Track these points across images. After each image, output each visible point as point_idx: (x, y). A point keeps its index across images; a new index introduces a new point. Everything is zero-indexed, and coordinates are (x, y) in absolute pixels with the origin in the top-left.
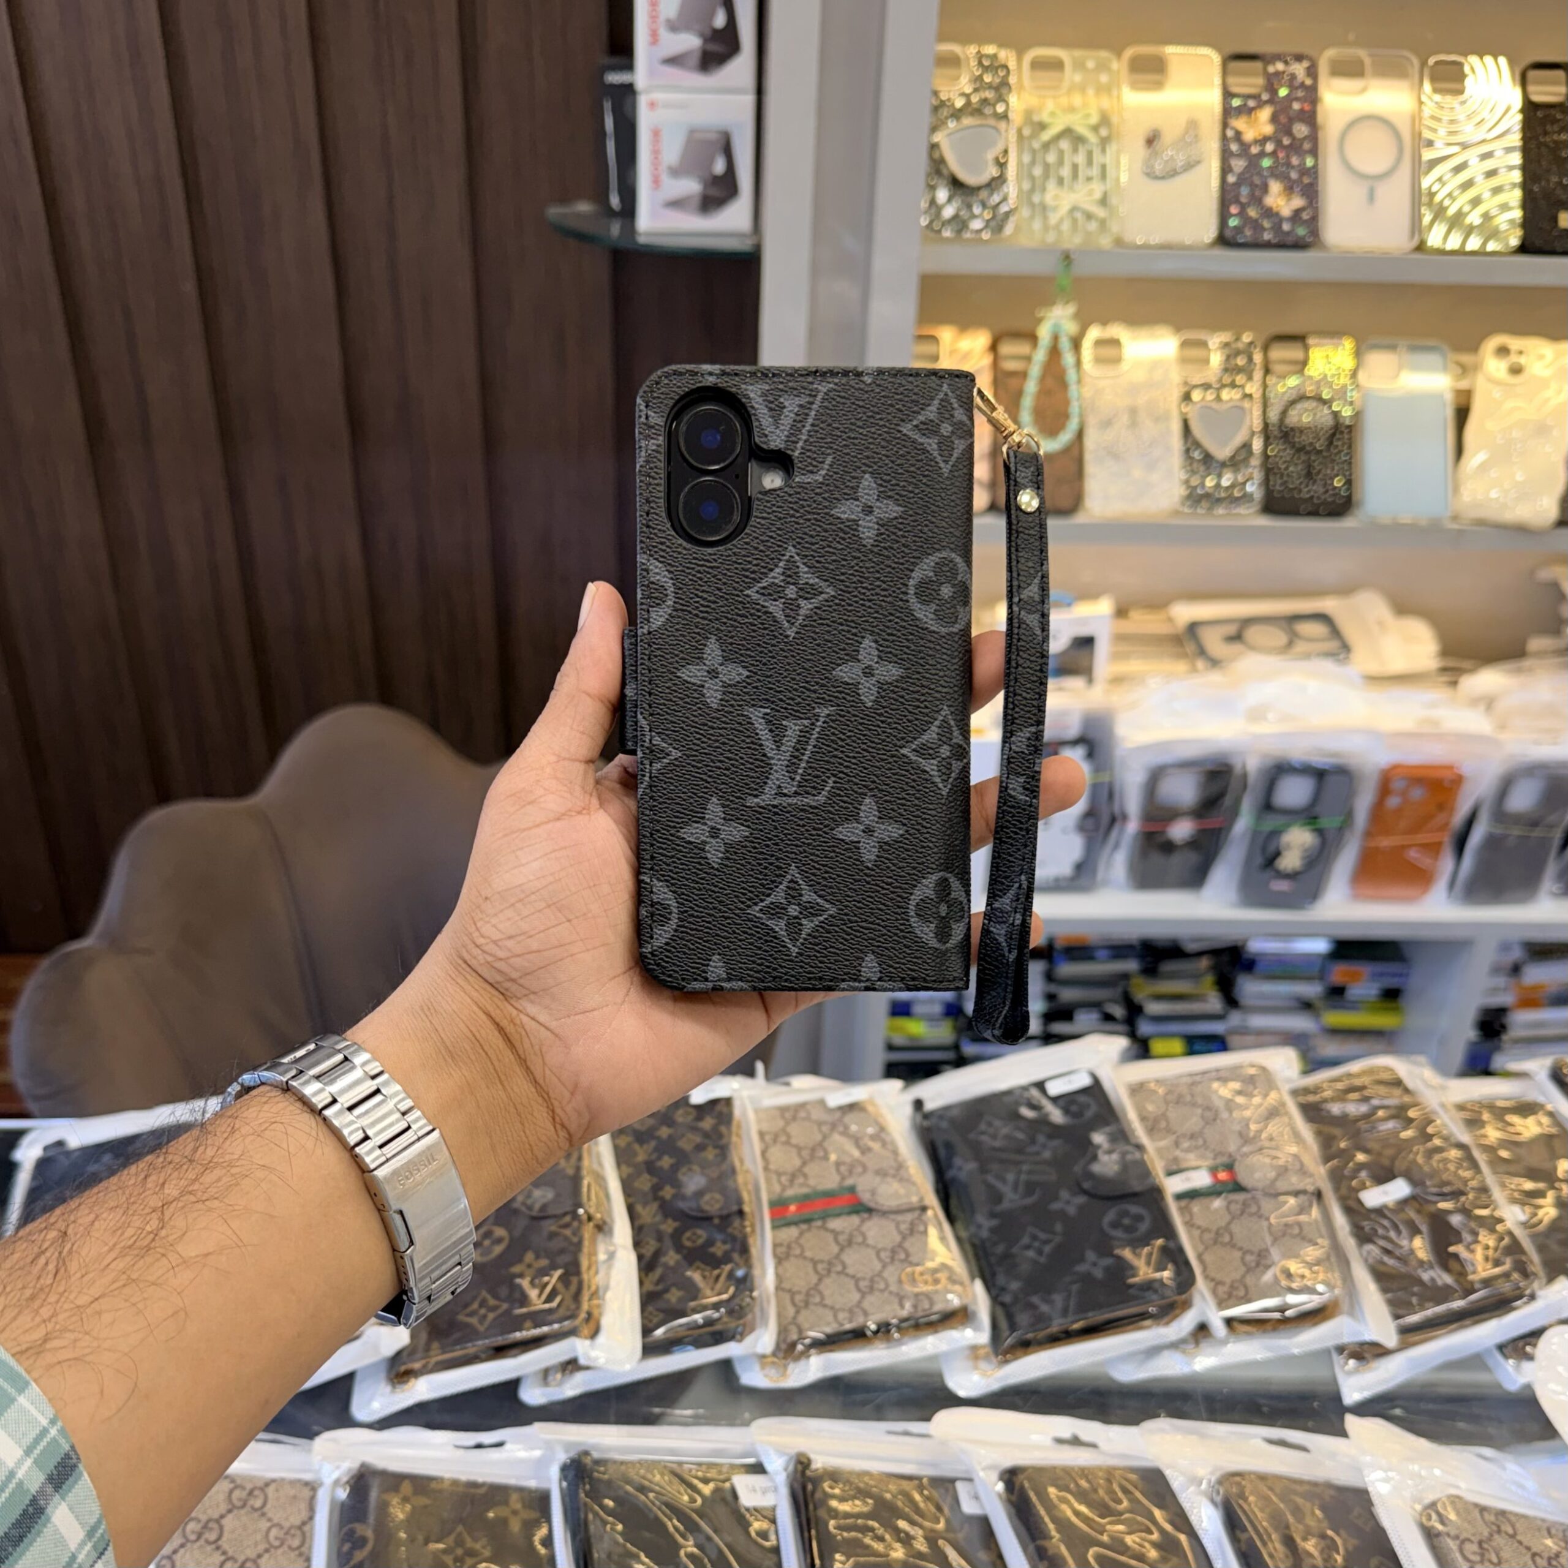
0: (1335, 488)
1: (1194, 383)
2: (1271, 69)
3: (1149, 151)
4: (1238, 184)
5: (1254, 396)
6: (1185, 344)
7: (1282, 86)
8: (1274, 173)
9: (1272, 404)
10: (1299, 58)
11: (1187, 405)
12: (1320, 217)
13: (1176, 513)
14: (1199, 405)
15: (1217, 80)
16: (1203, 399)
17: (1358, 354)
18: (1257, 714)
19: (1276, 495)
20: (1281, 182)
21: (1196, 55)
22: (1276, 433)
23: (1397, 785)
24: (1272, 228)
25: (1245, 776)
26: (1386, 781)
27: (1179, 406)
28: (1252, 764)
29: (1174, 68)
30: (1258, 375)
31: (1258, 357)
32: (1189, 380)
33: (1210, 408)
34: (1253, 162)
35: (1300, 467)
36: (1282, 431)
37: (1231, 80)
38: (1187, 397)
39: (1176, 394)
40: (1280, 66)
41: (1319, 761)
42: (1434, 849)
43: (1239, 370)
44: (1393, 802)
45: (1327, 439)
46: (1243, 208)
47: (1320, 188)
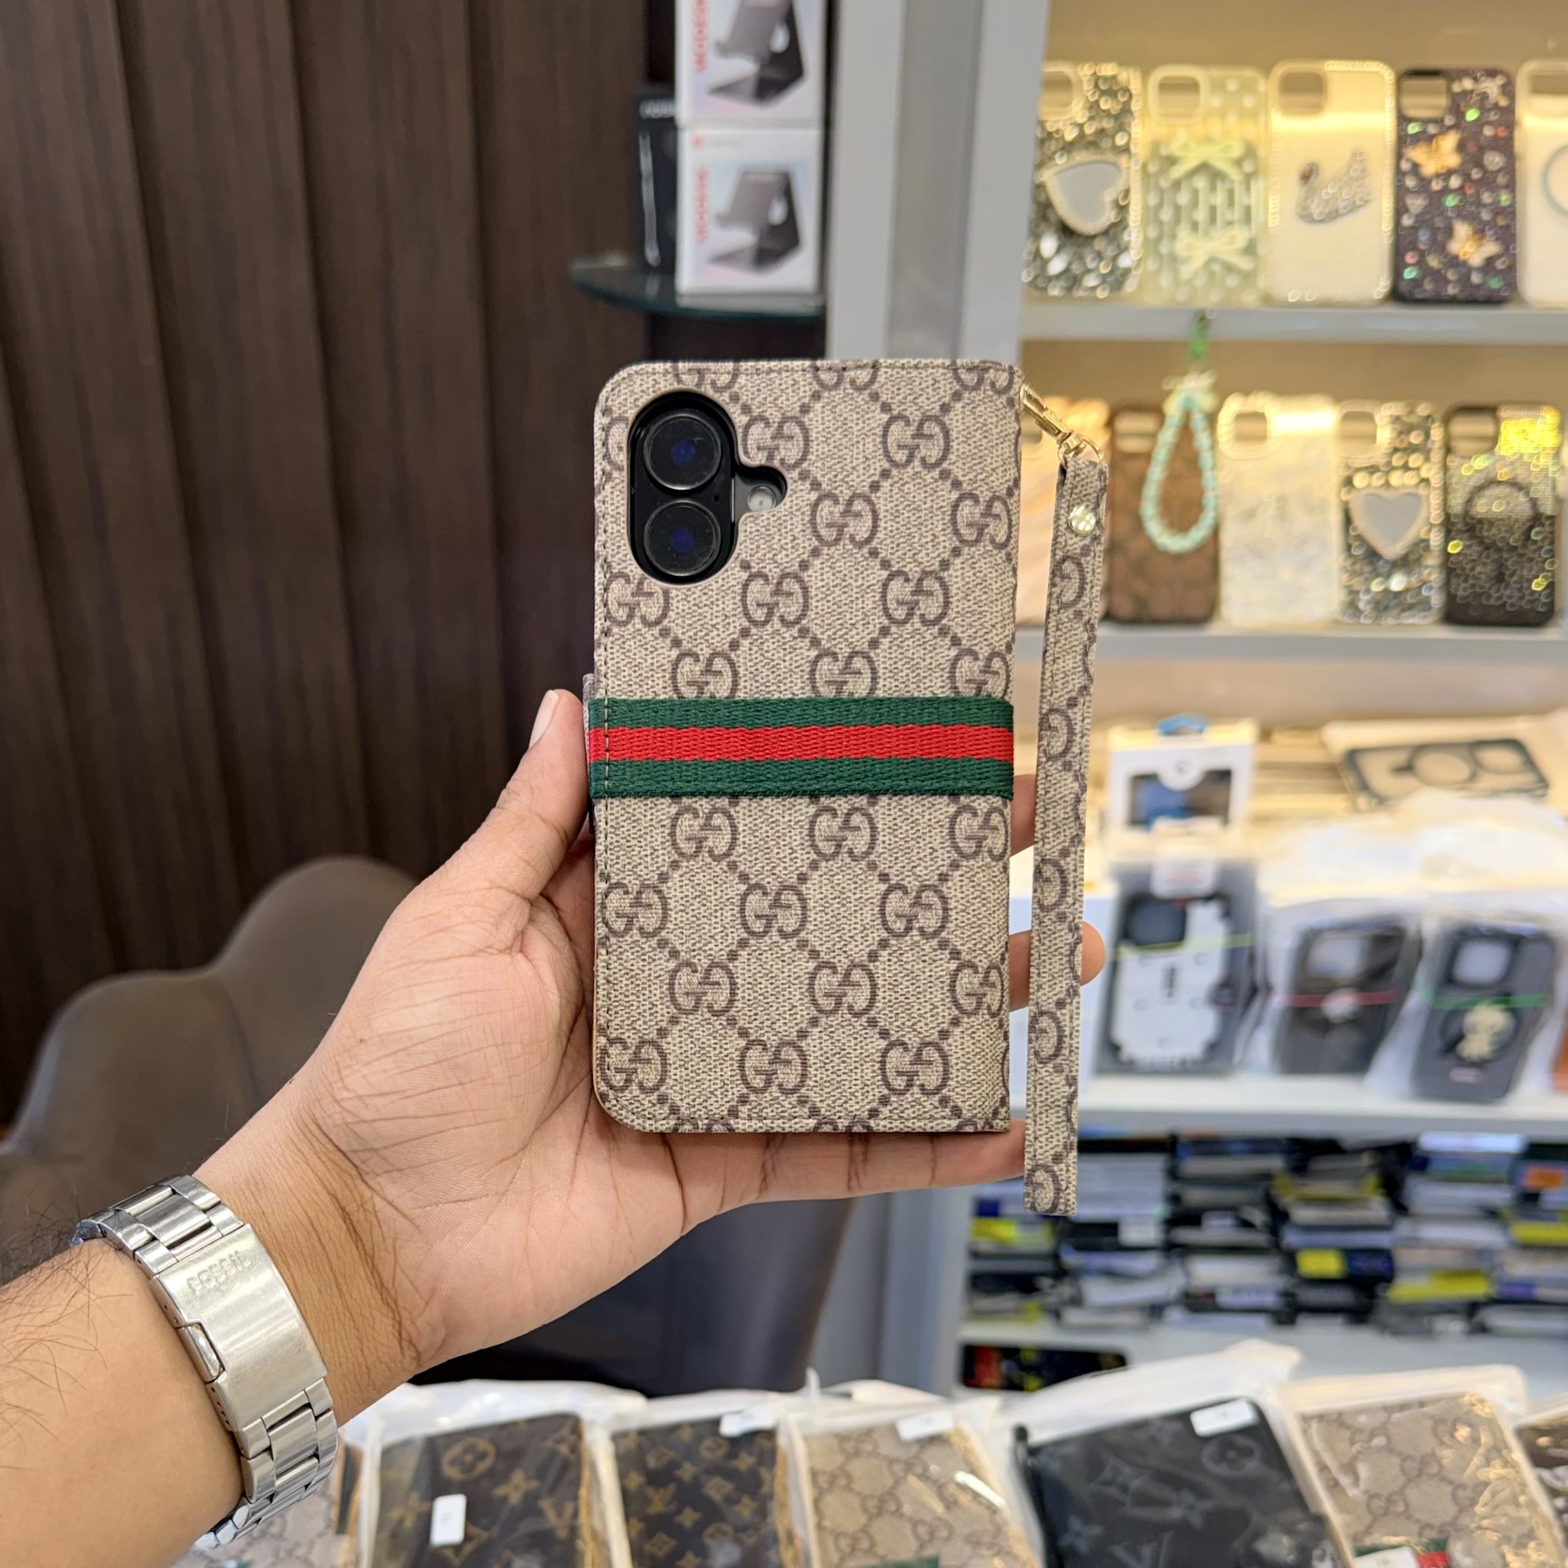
0: (1534, 592)
1: (1357, 465)
2: (1456, 88)
3: (1305, 188)
4: (1414, 229)
5: (1432, 481)
6: (1347, 417)
7: (1470, 107)
8: (1462, 213)
9: (1455, 491)
10: (1492, 73)
11: (1349, 492)
12: (1518, 265)
13: (1335, 623)
14: (1363, 492)
15: (1390, 103)
16: (1369, 485)
18: (1436, 866)
19: (1459, 601)
20: (1471, 224)
21: (1363, 72)
22: (1459, 526)
24: (1458, 281)
27: (1339, 492)
29: (1336, 88)
30: (1437, 455)
31: (1437, 433)
32: (1350, 462)
33: (1378, 496)
34: (1435, 200)
35: (1489, 568)
36: (1466, 524)
37: (1407, 101)
38: (1348, 482)
39: (1334, 478)
40: (1468, 84)
43: (1413, 449)
45: (1522, 533)
46: (1422, 255)
47: (1518, 231)
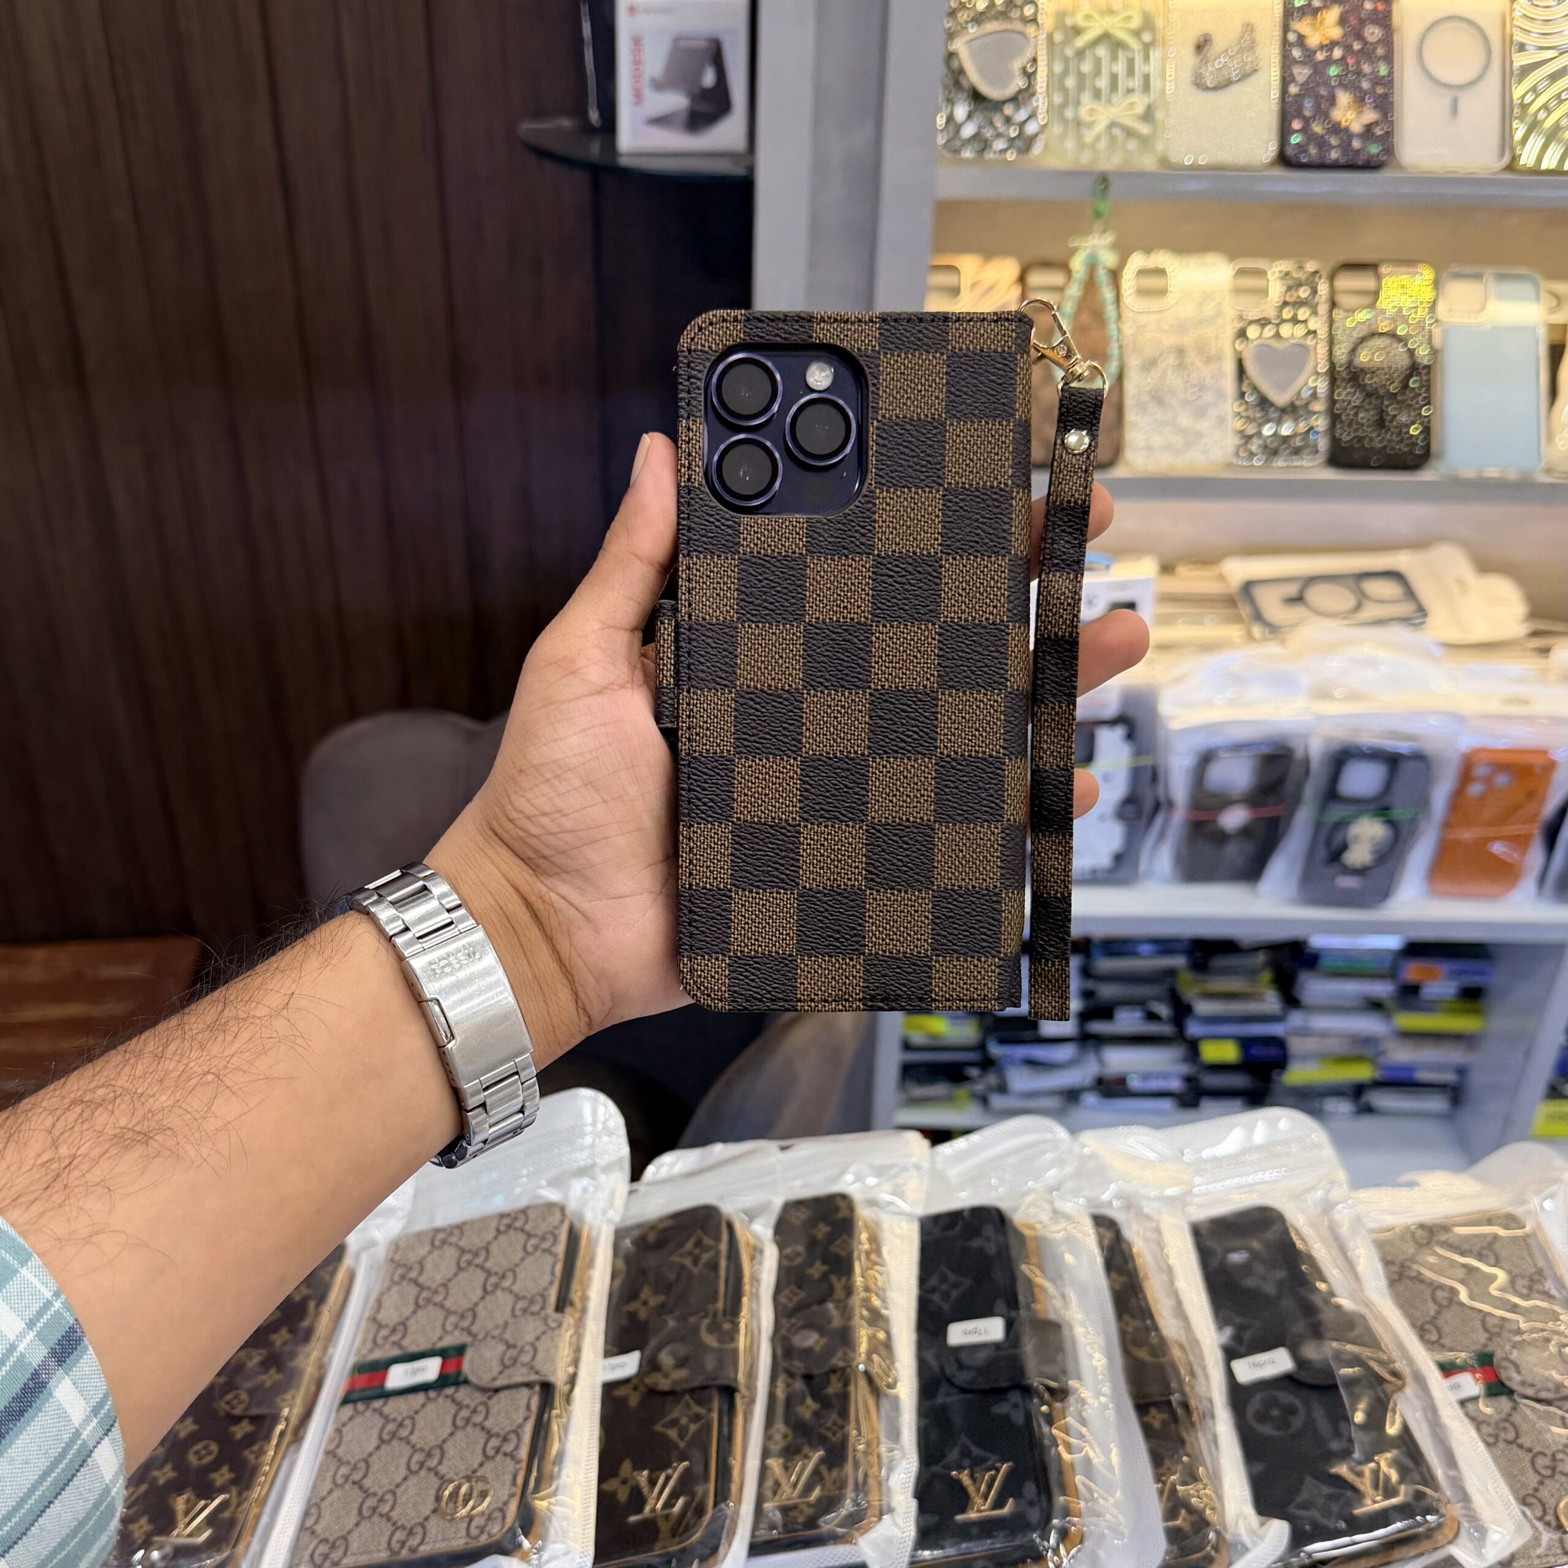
0: (1412, 436)
1: (1248, 320)
3: (1199, 58)
4: (1300, 96)
5: (1319, 332)
6: (1240, 273)
8: (1342, 83)
9: (1340, 342)
11: (1242, 343)
12: (1395, 131)
13: (1231, 465)
14: (1255, 343)
16: (1260, 337)
17: (1437, 284)
18: (1323, 692)
19: (1343, 445)
20: (1351, 92)
22: (1344, 375)
23: (1480, 771)
24: (1338, 147)
25: (1307, 761)
26: (1468, 767)
27: (1232, 345)
28: (1316, 748)
30: (1323, 309)
31: (1323, 288)
32: (1244, 315)
33: (1266, 347)
34: (1319, 69)
35: (1371, 413)
36: (1351, 372)
38: (1240, 335)
39: (1228, 332)
41: (1391, 744)
42: (1521, 842)
43: (1300, 303)
44: (1475, 790)
45: (1401, 382)
46: (1307, 122)
47: (1395, 99)
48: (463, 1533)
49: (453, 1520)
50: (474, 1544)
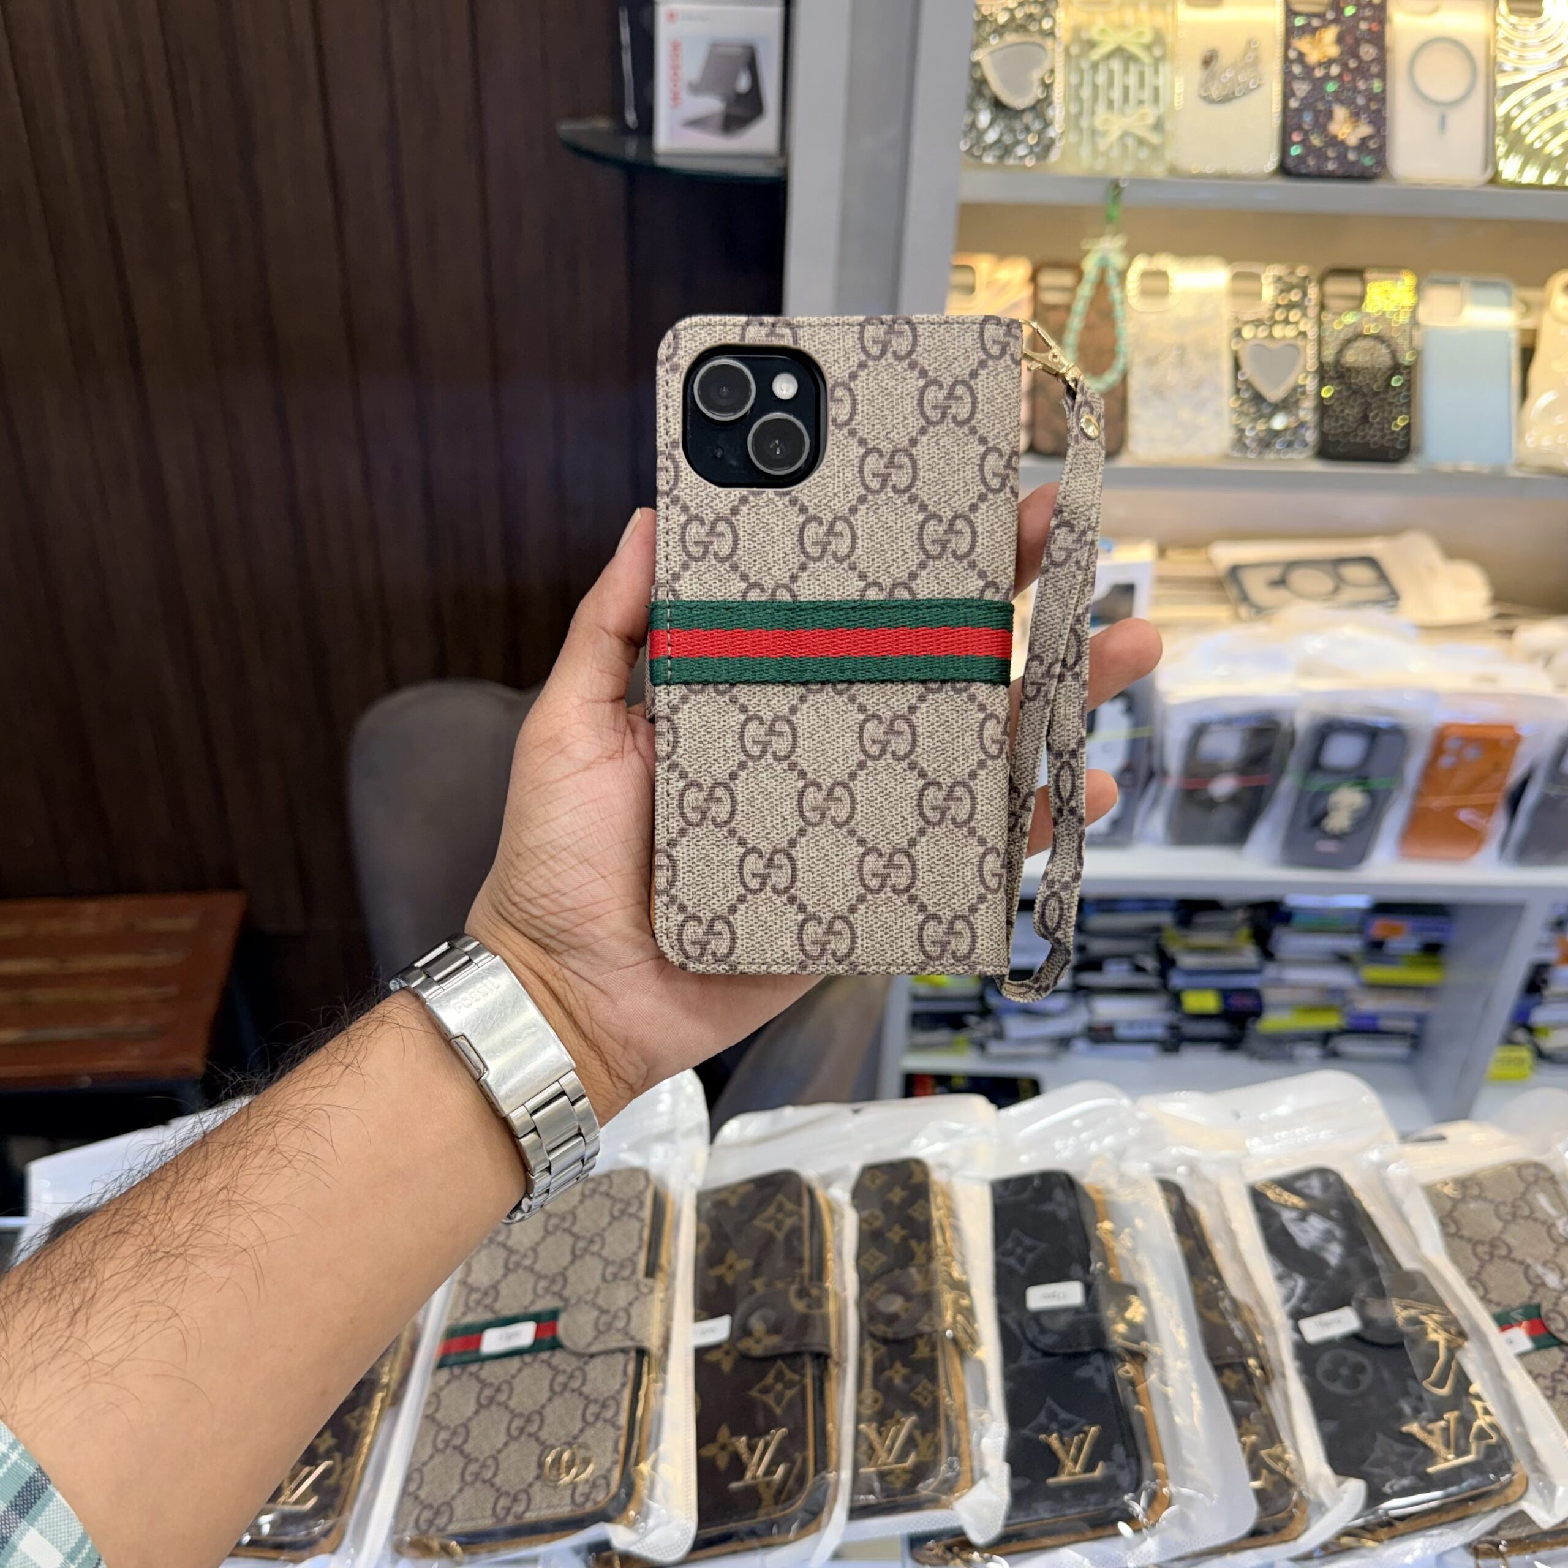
0: (1393, 432)
1: (1244, 319)
3: (1206, 73)
4: (1300, 111)
5: (1308, 333)
6: (1237, 276)
8: (1340, 98)
9: (1328, 343)
11: (1237, 343)
12: (1388, 146)
13: (1227, 457)
14: (1250, 343)
16: (1255, 337)
17: (1418, 290)
18: (1308, 669)
19: (1330, 438)
20: (1347, 108)
22: (1332, 373)
23: (1451, 744)
24: (1337, 158)
25: (1292, 734)
26: (1440, 741)
27: (1230, 342)
28: (1302, 722)
30: (1312, 312)
31: (1313, 292)
32: (1238, 316)
33: (1263, 346)
34: (1317, 85)
35: (1356, 410)
36: (1337, 372)
38: (1238, 334)
39: (1226, 330)
41: (1370, 719)
42: (1487, 810)
43: (1292, 306)
44: (1446, 762)
45: (1384, 381)
46: (1306, 134)
47: (1388, 115)
48: (568, 1500)
49: (555, 1487)
50: (579, 1512)
